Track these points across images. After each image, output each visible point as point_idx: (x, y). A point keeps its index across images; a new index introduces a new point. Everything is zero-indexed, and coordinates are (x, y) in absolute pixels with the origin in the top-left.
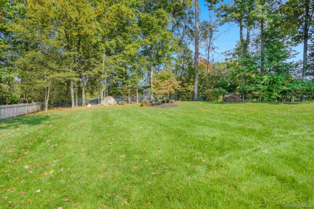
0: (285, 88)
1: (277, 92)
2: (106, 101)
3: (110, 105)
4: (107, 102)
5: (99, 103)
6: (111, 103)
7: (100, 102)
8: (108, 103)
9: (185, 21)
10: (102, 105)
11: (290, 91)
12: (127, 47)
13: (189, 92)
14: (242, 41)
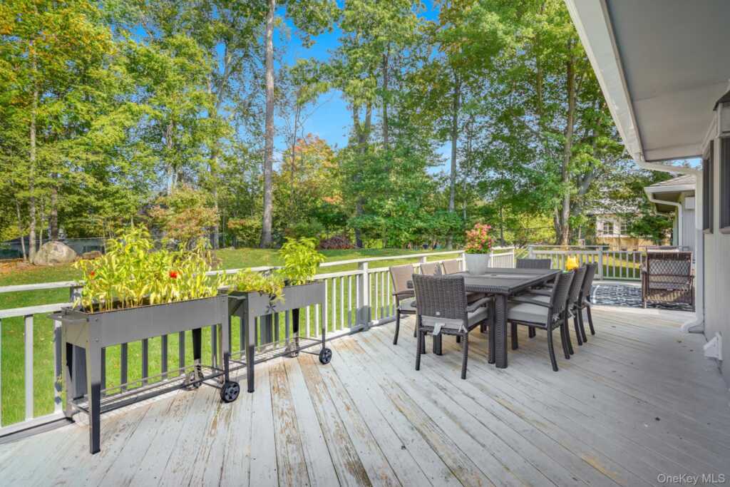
0: (420, 224)
1: (408, 232)
2: (45, 254)
3: (58, 262)
4: (46, 256)
5: (25, 258)
6: (57, 259)
7: (28, 256)
8: (50, 257)
9: (253, 64)
10: (33, 264)
11: (426, 230)
12: (95, 124)
13: (251, 230)
14: (357, 125)
